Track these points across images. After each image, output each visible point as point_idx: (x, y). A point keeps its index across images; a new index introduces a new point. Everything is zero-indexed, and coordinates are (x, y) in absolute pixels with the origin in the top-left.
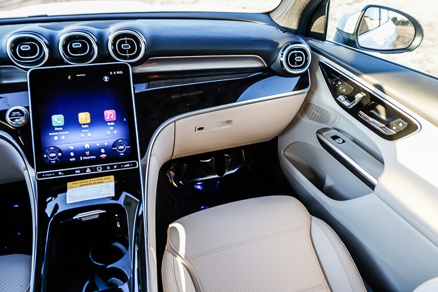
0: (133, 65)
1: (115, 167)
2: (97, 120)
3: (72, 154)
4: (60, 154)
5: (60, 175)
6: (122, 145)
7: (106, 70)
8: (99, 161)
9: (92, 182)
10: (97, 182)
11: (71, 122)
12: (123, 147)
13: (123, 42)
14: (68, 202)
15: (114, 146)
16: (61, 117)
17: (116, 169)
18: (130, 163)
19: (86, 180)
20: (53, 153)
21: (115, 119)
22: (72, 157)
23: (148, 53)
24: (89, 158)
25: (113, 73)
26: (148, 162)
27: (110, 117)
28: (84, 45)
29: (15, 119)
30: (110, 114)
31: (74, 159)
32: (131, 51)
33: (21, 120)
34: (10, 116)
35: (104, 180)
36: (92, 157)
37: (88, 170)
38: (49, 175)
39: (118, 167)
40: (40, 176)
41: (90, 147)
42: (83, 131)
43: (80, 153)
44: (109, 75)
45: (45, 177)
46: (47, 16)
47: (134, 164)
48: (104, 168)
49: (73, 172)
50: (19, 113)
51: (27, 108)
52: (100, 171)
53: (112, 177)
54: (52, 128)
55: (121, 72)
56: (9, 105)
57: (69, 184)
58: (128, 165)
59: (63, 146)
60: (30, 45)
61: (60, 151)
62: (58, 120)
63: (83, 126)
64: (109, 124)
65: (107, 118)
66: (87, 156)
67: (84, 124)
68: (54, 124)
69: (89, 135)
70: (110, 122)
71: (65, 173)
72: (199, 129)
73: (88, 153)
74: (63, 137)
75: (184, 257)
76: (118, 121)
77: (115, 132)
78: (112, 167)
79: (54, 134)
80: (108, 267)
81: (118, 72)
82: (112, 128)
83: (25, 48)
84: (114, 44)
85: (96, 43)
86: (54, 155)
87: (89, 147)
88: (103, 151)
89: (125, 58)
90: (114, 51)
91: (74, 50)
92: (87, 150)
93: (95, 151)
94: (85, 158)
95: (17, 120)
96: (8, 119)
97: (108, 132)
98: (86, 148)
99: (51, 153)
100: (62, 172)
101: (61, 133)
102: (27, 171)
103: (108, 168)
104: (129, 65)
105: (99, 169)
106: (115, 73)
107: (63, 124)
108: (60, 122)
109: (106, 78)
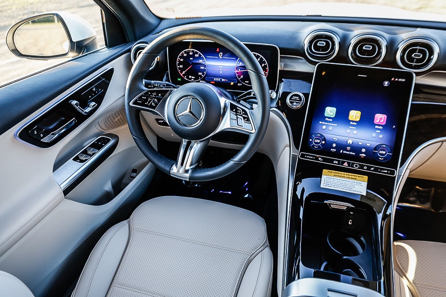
0: (418, 74)
1: (372, 169)
2: (367, 121)
3: (334, 145)
4: (323, 142)
5: (319, 161)
6: (384, 150)
7: (388, 75)
8: (357, 158)
9: (345, 175)
10: (350, 177)
11: (342, 117)
12: (384, 152)
13: (414, 51)
14: (322, 186)
15: (376, 148)
16: (334, 109)
17: (372, 171)
18: (388, 170)
19: (341, 172)
20: (319, 139)
21: (384, 124)
22: (334, 148)
23: (438, 65)
24: (349, 153)
25: (395, 79)
26: (403, 174)
27: (380, 121)
28: (374, 48)
29: (293, 102)
30: (380, 118)
31: (335, 150)
32: (418, 61)
33: (296, 106)
34: (290, 99)
35: (357, 178)
36: (351, 153)
37: (346, 164)
38: (310, 157)
39: (376, 169)
40: (303, 156)
42: (350, 127)
43: (341, 146)
44: (389, 80)
45: (306, 158)
46: (321, 16)
47: (393, 172)
48: (362, 167)
49: (332, 161)
50: (298, 98)
51: (306, 95)
52: (356, 168)
53: (366, 178)
54: (323, 118)
55: (404, 80)
57: (325, 171)
58: (386, 171)
59: (328, 136)
60: (324, 41)
61: (324, 140)
62: (330, 111)
63: (351, 123)
64: (376, 127)
65: (376, 121)
66: (348, 151)
67: (353, 121)
68: (326, 115)
69: (355, 132)
70: (379, 125)
71: (324, 160)
73: (349, 148)
74: (330, 128)
76: (387, 126)
77: (381, 136)
78: (369, 168)
79: (323, 123)
80: (345, 257)
81: (400, 80)
82: (379, 131)
83: (322, 44)
84: (403, 52)
85: (386, 46)
86: (319, 141)
87: (351, 143)
88: (364, 150)
89: (410, 66)
90: (402, 58)
91: (362, 52)
92: (349, 145)
93: (356, 149)
94: (345, 152)
95: (295, 104)
96: (288, 101)
97: (374, 135)
98: (348, 143)
99: (316, 139)
100: (322, 158)
101: (330, 124)
102: (289, 148)
103: (365, 168)
104: (414, 75)
105: (356, 166)
106: (397, 80)
107: (333, 116)
108: (332, 114)
109: (386, 83)
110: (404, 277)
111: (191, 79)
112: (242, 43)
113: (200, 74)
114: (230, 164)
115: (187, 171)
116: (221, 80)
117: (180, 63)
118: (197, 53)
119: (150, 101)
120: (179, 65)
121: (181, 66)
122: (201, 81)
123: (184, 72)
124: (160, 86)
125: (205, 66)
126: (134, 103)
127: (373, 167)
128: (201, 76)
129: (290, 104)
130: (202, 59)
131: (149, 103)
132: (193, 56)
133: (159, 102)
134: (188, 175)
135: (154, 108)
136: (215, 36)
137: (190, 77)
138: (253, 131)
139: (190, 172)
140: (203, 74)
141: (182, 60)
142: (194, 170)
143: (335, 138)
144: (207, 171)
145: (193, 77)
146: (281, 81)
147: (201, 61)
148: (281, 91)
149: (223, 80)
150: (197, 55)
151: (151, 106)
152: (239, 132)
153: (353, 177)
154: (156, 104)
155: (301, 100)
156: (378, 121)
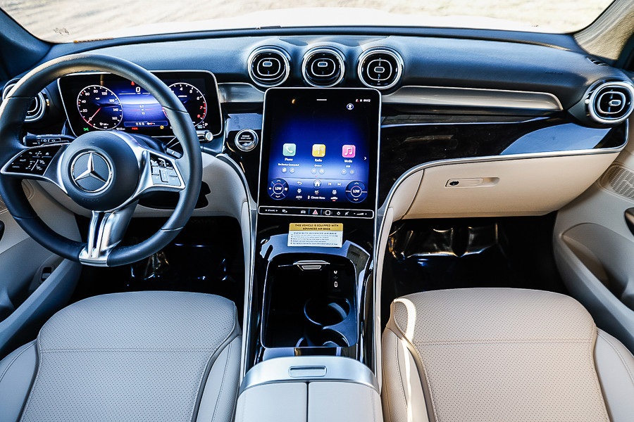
0: (384, 92)
1: (347, 213)
2: (333, 155)
3: (299, 191)
4: (286, 189)
5: (283, 213)
6: (358, 189)
7: (351, 96)
8: (328, 203)
9: (316, 227)
10: (323, 227)
11: (304, 154)
12: (358, 191)
13: (376, 64)
14: (289, 245)
15: (348, 188)
16: (293, 146)
17: (347, 216)
18: (364, 212)
19: (311, 224)
20: (280, 186)
21: (354, 156)
22: (299, 195)
23: (404, 79)
24: (317, 198)
25: (359, 100)
26: (384, 215)
27: (348, 154)
28: (331, 64)
29: (244, 143)
30: (348, 150)
31: (301, 197)
32: (383, 76)
33: (248, 146)
34: (239, 139)
35: (331, 227)
36: (320, 198)
37: (315, 212)
38: (271, 211)
39: (351, 213)
40: (262, 210)
42: (316, 166)
43: (308, 191)
44: (353, 102)
45: (267, 212)
47: (370, 214)
48: (334, 213)
49: (298, 211)
50: (249, 136)
51: (258, 132)
52: (328, 216)
53: (341, 225)
54: (282, 158)
55: (369, 101)
56: (239, 127)
57: (292, 225)
58: (363, 214)
59: (291, 181)
60: (271, 60)
61: (287, 185)
62: (289, 149)
63: (316, 160)
64: (346, 161)
65: (345, 154)
66: (316, 196)
67: (318, 158)
68: (284, 154)
69: (322, 171)
70: (348, 159)
71: (290, 211)
72: (451, 184)
73: (317, 192)
74: (292, 170)
75: (411, 341)
76: (357, 159)
77: (352, 172)
78: (343, 213)
79: (283, 164)
80: (325, 328)
81: (365, 100)
82: (349, 166)
83: (267, 64)
84: (365, 66)
85: (344, 62)
86: (280, 188)
87: (319, 185)
88: (334, 192)
89: (375, 83)
90: (364, 74)
91: (317, 70)
92: (317, 188)
93: (326, 192)
94: (313, 198)
95: (246, 144)
96: (237, 142)
97: (344, 171)
98: (316, 185)
99: (277, 186)
100: (286, 209)
101: (291, 165)
102: (247, 202)
103: (339, 213)
104: (380, 93)
105: (328, 213)
106: (361, 101)
107: (294, 155)
108: (291, 152)
109: (350, 106)
110: (403, 338)
111: (102, 127)
112: (149, 72)
113: (114, 118)
114: (161, 233)
115: (102, 253)
116: (146, 124)
117: (83, 106)
118: (104, 90)
119: (33, 164)
120: (81, 109)
121: (85, 111)
122: (118, 129)
123: (91, 119)
124: (51, 141)
125: (119, 107)
126: (7, 170)
127: (347, 211)
128: (116, 121)
129: (241, 146)
130: (113, 97)
131: (31, 167)
132: (99, 95)
133: (47, 164)
134: (105, 258)
135: (41, 173)
136: (110, 65)
137: (101, 124)
138: (183, 186)
139: (108, 254)
140: (119, 118)
141: (84, 101)
142: (113, 251)
143: (299, 182)
144: (131, 249)
145: (105, 124)
146: (226, 117)
147: (112, 101)
148: (227, 130)
149: (148, 124)
150: (105, 94)
151: (36, 171)
152: (166, 190)
153: (327, 227)
154: (44, 168)
155: (252, 139)
156: (346, 154)
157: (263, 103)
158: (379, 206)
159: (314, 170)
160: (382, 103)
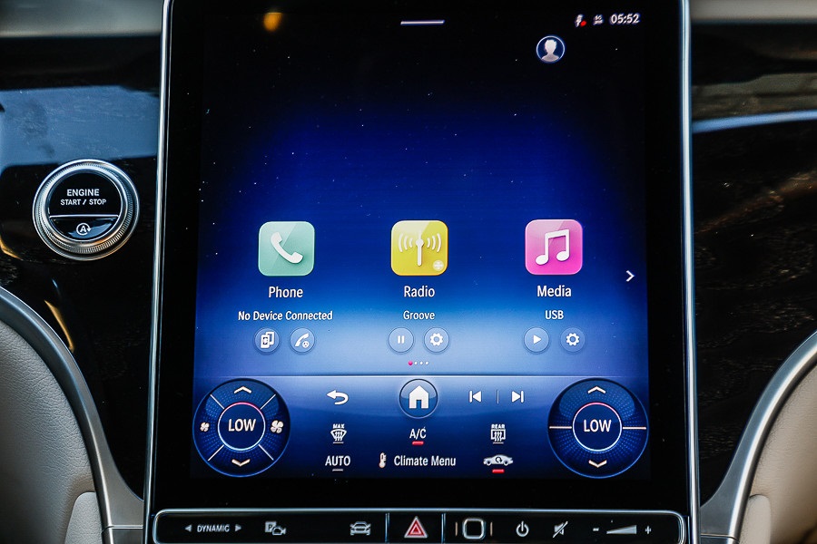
1: (558, 530)
2: (486, 265)
3: (339, 433)
4: (277, 426)
5: (269, 538)
6: (602, 414)
8: (470, 485)
12: (605, 426)
15: (558, 412)
16: (304, 231)
17: (560, 540)
18: (640, 521)
20: (247, 414)
21: (577, 268)
22: (337, 450)
24: (417, 462)
25: (588, 19)
26: (732, 532)
27: (552, 258)
29: (73, 222)
30: (552, 240)
31: (346, 460)
33: (93, 242)
34: (53, 206)
36: (437, 461)
37: (416, 530)
38: (213, 528)
39: (578, 529)
40: (170, 529)
41: (433, 401)
42: (407, 315)
43: (377, 431)
45: (194, 537)
47: (666, 530)
48: (503, 528)
49: (338, 528)
50: (95, 192)
51: (140, 169)
54: (256, 288)
55: (633, 19)
56: (50, 151)
58: (632, 530)
59: (296, 386)
61: (282, 411)
62: (285, 244)
63: (407, 291)
64: (542, 291)
65: (538, 260)
66: (414, 452)
67: (416, 281)
68: (266, 266)
69: (437, 338)
70: (552, 281)
71: (298, 528)
73: (418, 435)
74: (302, 339)
76: (593, 279)
77: (573, 338)
78: (541, 529)
79: (258, 315)
81: (616, 19)
82: (561, 314)
86: (249, 425)
87: (425, 405)
88: (498, 433)
92: (417, 418)
93: (460, 432)
94: (403, 461)
95: (84, 230)
96: (41, 218)
97: (537, 338)
98: (413, 405)
99: (235, 414)
100: (281, 520)
101: (295, 316)
102: (94, 495)
103: (523, 529)
105: (474, 529)
106: (598, 20)
107: (307, 269)
108: (296, 258)
109: (551, 45)
129: (60, 238)
143: (338, 393)
155: (113, 204)
156: (542, 260)
157: (158, 37)
158: (706, 492)
159: (401, 338)
160: (694, 26)
